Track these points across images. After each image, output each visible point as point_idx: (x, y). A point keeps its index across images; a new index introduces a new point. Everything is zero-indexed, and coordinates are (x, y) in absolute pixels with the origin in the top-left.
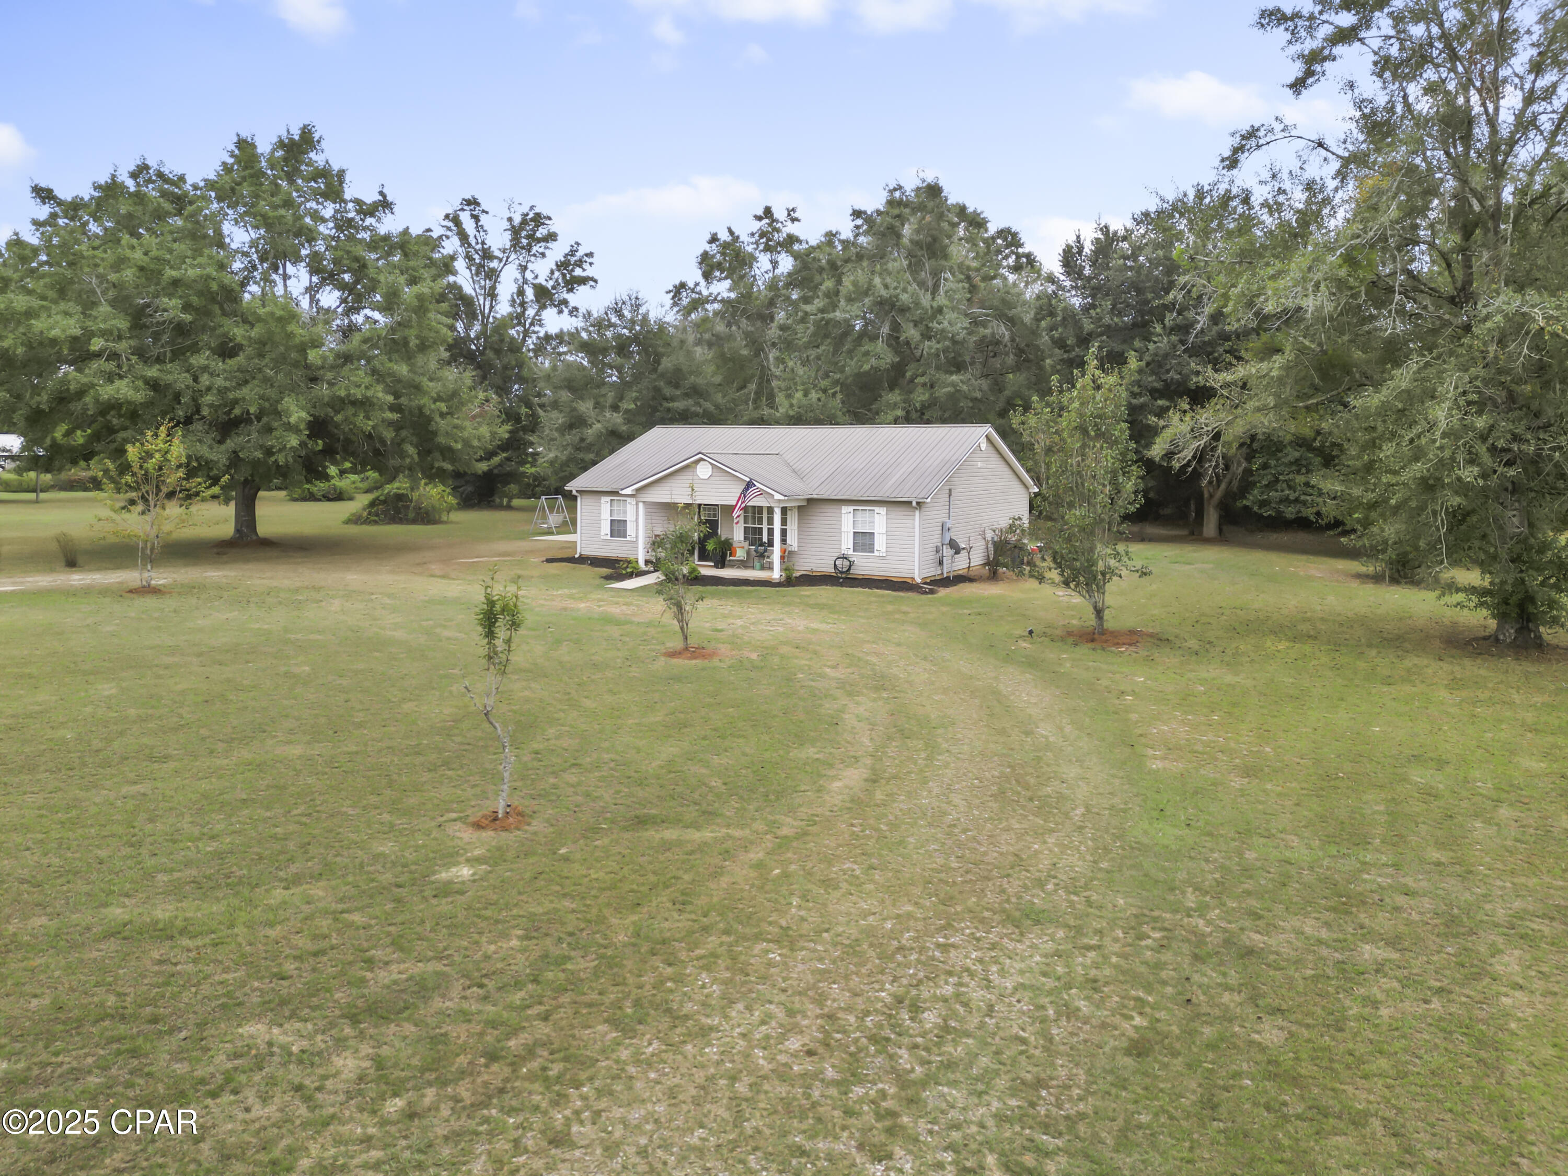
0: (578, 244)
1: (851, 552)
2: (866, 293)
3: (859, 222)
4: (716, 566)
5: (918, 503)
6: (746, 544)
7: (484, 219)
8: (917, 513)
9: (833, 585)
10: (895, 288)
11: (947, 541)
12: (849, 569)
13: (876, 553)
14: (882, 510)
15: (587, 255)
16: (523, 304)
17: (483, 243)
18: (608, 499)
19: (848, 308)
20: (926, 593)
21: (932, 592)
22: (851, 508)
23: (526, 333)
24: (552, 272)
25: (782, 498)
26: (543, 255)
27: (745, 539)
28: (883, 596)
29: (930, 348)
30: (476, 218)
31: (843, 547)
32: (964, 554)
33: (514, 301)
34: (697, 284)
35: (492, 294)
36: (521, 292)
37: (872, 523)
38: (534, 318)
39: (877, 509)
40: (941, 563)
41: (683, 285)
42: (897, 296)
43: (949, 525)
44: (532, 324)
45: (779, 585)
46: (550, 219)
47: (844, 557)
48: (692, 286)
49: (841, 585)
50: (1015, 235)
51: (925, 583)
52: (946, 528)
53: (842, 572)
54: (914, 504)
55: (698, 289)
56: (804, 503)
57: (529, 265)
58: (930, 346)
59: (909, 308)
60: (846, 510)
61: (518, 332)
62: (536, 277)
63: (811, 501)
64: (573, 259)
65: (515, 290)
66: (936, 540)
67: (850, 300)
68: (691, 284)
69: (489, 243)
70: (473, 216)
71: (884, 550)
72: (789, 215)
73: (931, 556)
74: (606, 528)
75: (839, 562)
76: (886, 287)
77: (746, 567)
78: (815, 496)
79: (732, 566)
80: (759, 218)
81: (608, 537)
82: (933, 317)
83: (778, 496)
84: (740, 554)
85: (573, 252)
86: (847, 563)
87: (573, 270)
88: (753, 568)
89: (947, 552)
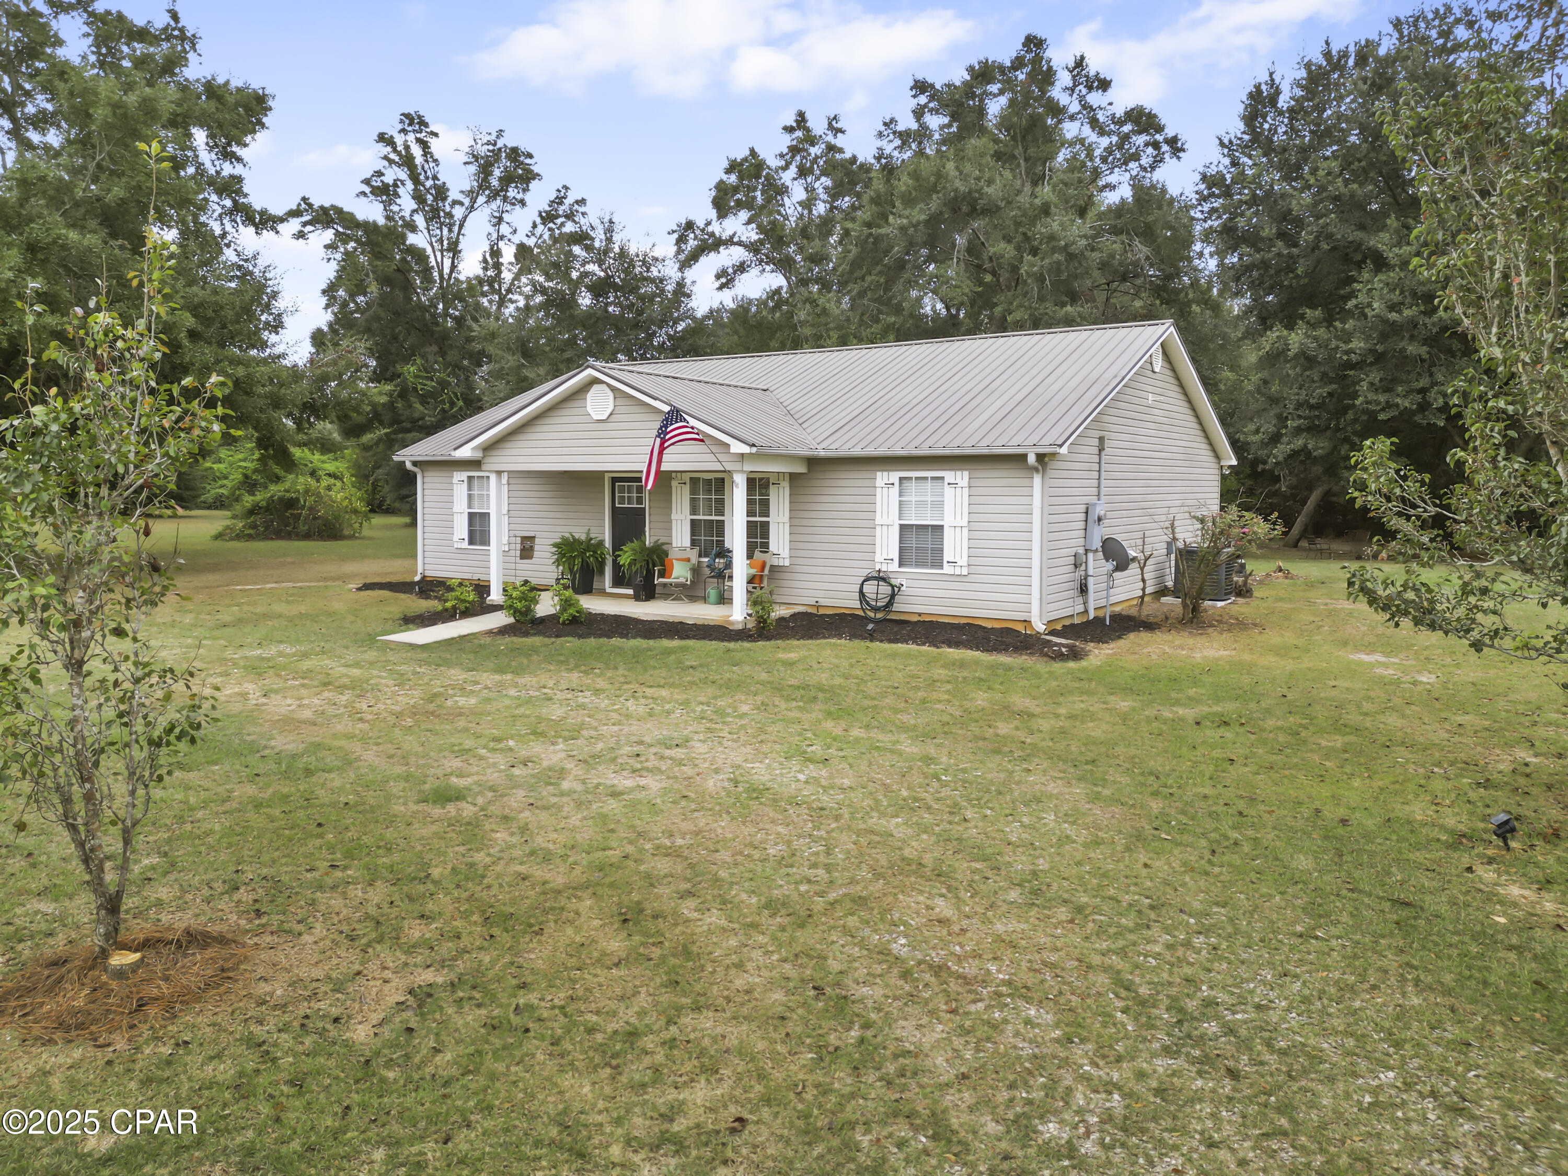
0: (566, 188)
1: (894, 566)
2: (934, 189)
3: (923, 99)
4: (637, 598)
5: (1041, 457)
6: (693, 555)
7: (433, 143)
8: (1037, 479)
9: (853, 636)
10: (978, 179)
11: (1097, 544)
12: (890, 603)
13: (947, 569)
14: (961, 477)
15: (577, 202)
16: (498, 266)
17: (435, 178)
18: (464, 475)
19: (907, 212)
20: (1060, 657)
21: (1075, 654)
22: (894, 476)
23: (502, 303)
24: (535, 226)
25: (746, 449)
26: (523, 203)
27: (694, 543)
28: (962, 665)
29: (1032, 265)
30: (424, 145)
31: (879, 557)
32: (1134, 569)
33: (485, 261)
34: (708, 223)
35: (454, 249)
36: (496, 253)
37: (939, 505)
38: (512, 284)
39: (949, 476)
40: (1083, 589)
41: (690, 225)
42: (979, 191)
43: (1100, 510)
44: (509, 291)
45: (742, 635)
46: (530, 156)
47: (881, 578)
48: (702, 226)
49: (871, 637)
50: (1151, 116)
51: (1053, 633)
52: (1093, 517)
53: (876, 609)
54: (1032, 459)
55: (710, 229)
56: (801, 469)
57: (505, 215)
58: (1030, 265)
59: (998, 208)
60: (883, 478)
61: (490, 302)
62: (515, 231)
63: (814, 463)
64: (561, 209)
65: (487, 248)
66: (1075, 543)
67: (909, 201)
68: (701, 223)
69: (442, 178)
70: (419, 141)
71: (963, 561)
72: (830, 124)
73: (1065, 574)
74: (461, 529)
75: (870, 588)
76: (964, 177)
77: (693, 598)
78: (822, 454)
79: (666, 596)
80: (789, 130)
81: (465, 545)
82: (1033, 221)
83: (737, 448)
84: (680, 573)
85: (560, 200)
86: (885, 590)
87: (562, 224)
88: (705, 599)
89: (1098, 566)
